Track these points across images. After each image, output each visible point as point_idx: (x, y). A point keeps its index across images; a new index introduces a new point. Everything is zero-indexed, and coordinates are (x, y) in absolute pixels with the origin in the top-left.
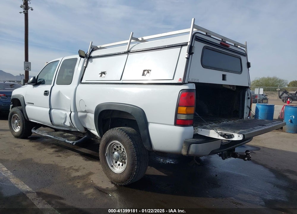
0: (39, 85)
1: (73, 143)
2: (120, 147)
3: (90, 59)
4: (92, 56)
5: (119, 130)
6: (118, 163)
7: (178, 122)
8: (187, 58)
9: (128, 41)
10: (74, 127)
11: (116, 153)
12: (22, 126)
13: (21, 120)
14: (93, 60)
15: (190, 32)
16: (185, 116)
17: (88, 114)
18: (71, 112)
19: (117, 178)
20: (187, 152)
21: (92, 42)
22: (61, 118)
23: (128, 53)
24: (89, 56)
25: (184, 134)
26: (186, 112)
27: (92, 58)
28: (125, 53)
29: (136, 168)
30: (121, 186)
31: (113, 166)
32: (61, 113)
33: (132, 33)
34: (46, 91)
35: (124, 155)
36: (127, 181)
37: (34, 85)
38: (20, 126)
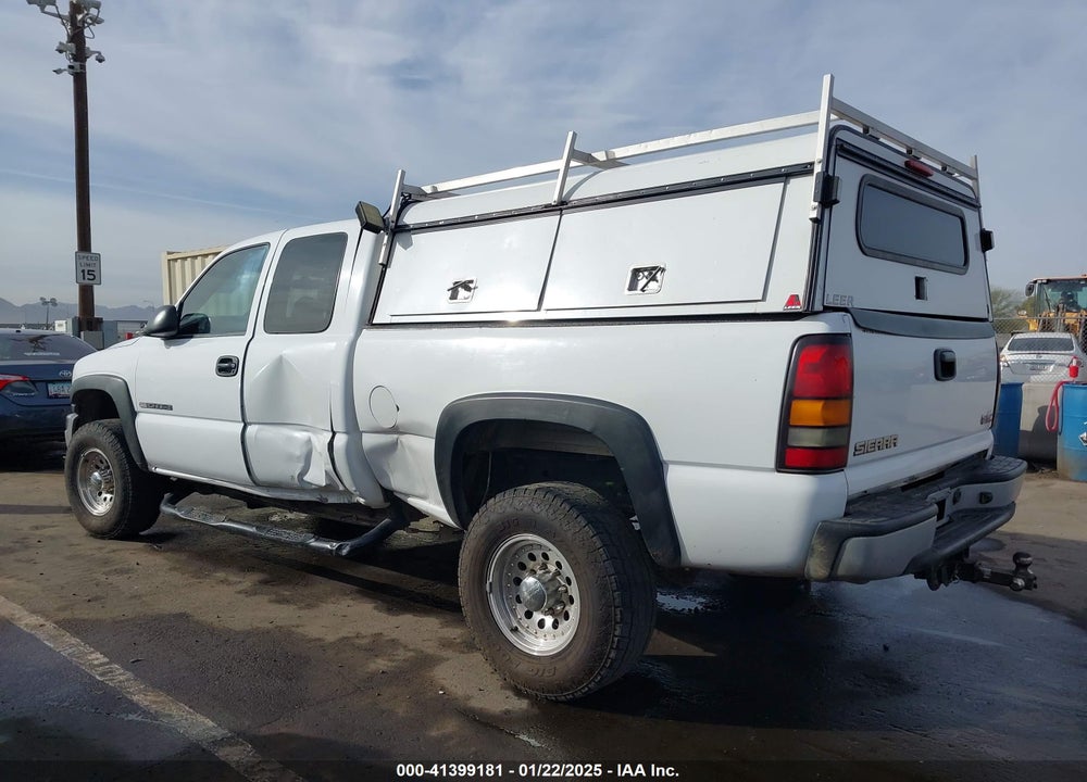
0: (192, 337)
1: (340, 548)
2: (545, 556)
3: (400, 236)
4: (407, 225)
5: (540, 495)
6: (537, 616)
7: (789, 459)
8: (814, 220)
9: (560, 164)
10: (341, 488)
11: (530, 580)
12: (120, 492)
13: (114, 469)
14: (416, 238)
15: (818, 123)
16: (819, 433)
17: (404, 439)
18: (334, 434)
19: (540, 673)
20: (832, 569)
21: (403, 173)
22: (290, 458)
23: (561, 210)
24: (396, 226)
25: (816, 500)
26: (825, 420)
27: (409, 230)
28: (547, 210)
29: (617, 633)
30: (557, 702)
31: (516, 629)
32: (290, 439)
33: (571, 134)
34: (223, 360)
35: (560, 585)
36: (580, 683)
37: (166, 339)
38: (112, 493)
